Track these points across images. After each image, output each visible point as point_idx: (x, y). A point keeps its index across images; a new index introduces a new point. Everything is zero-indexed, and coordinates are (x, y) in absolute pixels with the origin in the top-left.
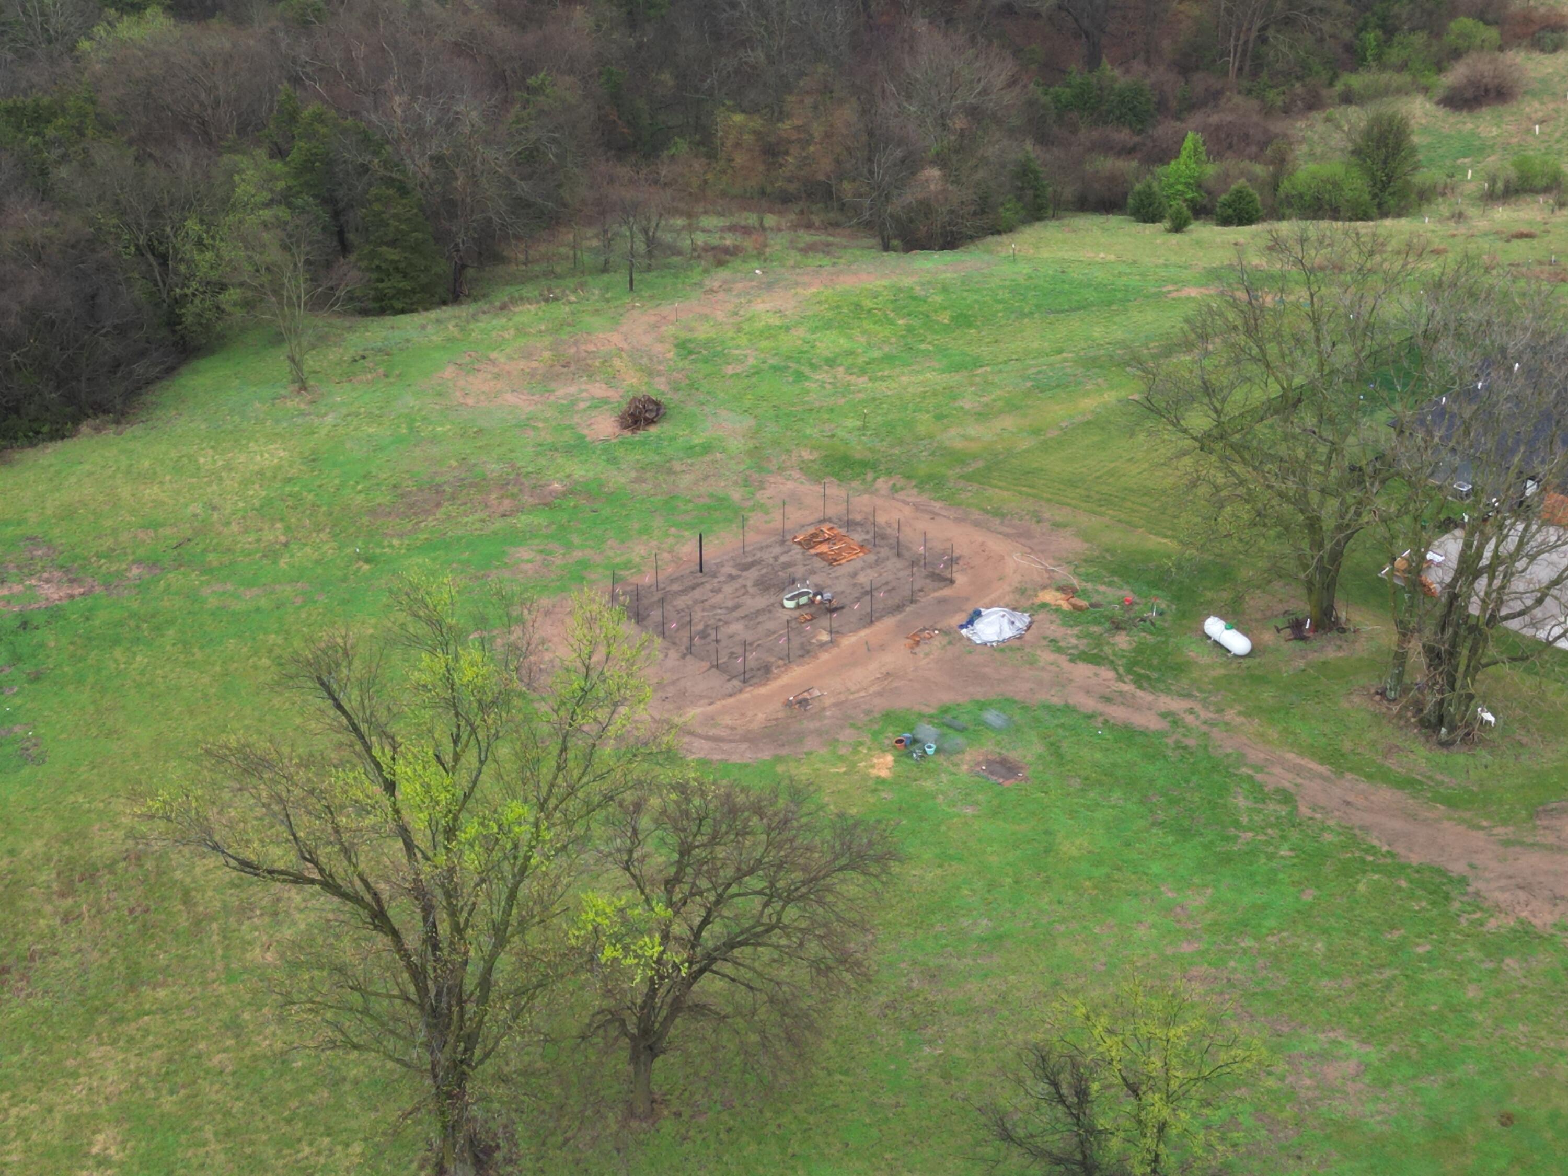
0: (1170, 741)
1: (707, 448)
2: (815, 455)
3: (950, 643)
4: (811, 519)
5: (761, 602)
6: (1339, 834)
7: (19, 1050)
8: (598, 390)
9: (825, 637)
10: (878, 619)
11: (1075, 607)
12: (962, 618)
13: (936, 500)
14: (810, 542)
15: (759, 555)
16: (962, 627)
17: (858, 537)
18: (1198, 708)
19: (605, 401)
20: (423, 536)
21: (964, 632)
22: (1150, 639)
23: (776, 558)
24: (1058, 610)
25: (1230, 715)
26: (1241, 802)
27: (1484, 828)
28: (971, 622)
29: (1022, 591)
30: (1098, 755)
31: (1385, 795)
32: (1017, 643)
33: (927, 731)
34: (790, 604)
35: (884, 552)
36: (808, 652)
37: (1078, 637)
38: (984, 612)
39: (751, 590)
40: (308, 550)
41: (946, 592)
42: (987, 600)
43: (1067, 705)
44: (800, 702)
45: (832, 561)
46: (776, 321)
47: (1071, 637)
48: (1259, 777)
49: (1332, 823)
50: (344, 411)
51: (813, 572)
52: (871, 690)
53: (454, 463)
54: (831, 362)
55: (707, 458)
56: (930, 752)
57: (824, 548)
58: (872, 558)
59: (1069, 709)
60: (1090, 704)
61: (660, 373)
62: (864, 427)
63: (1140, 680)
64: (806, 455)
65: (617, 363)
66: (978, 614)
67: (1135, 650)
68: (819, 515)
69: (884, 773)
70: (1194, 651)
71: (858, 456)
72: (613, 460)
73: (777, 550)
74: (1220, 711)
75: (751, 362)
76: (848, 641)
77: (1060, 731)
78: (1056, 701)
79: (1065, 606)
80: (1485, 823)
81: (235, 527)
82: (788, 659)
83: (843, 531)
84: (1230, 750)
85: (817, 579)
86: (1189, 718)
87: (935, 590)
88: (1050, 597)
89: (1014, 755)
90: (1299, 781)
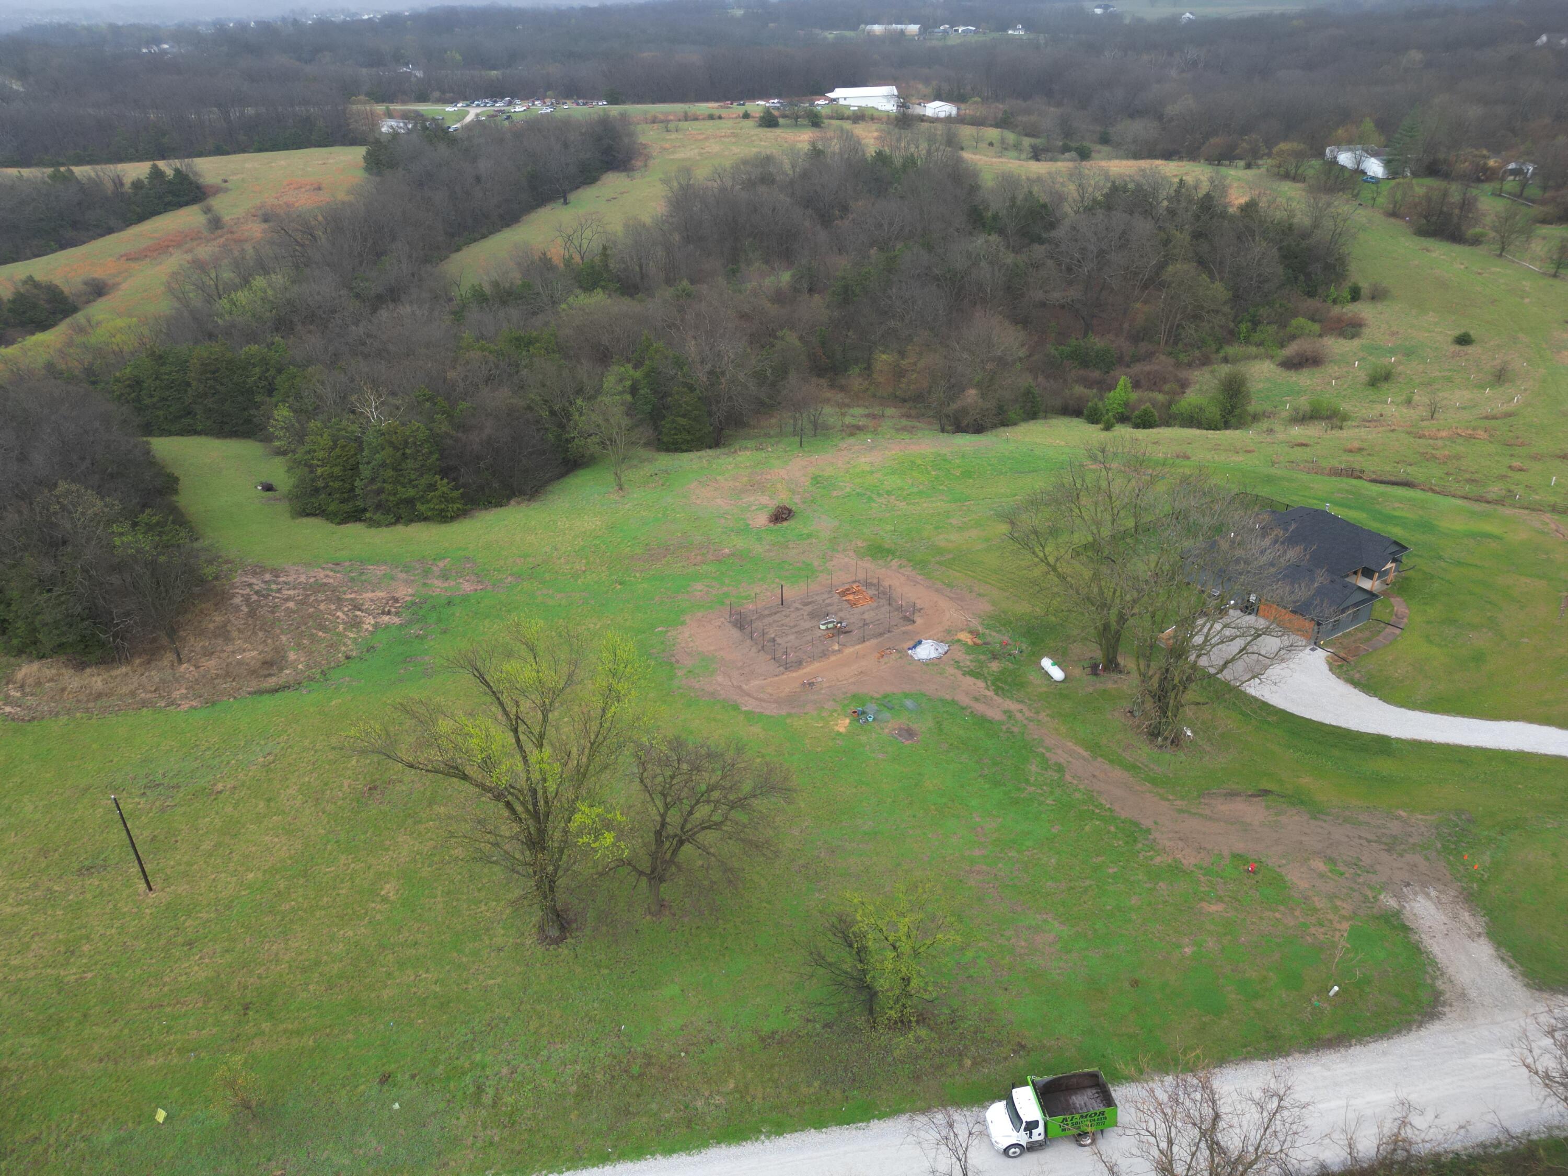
0: (1004, 728)
1: (809, 536)
2: (865, 544)
3: (900, 658)
4: (850, 580)
5: (808, 624)
6: (1084, 794)
7: (366, 832)
8: (765, 500)
9: (836, 647)
10: (868, 640)
11: (975, 644)
12: (911, 644)
13: (920, 574)
14: (844, 593)
15: (816, 598)
16: (909, 649)
17: (871, 592)
18: (1025, 710)
19: (766, 506)
20: (651, 573)
21: (910, 652)
22: (1011, 666)
23: (824, 601)
24: (966, 644)
25: (1043, 716)
26: (1033, 768)
27: (1169, 800)
28: (915, 647)
29: (948, 632)
30: (961, 732)
31: (1117, 773)
32: (937, 661)
33: (871, 707)
34: (823, 627)
35: (883, 602)
36: (825, 655)
37: (972, 661)
38: (924, 641)
39: (805, 617)
40: (594, 575)
41: (910, 628)
42: (927, 635)
43: (953, 700)
44: (809, 684)
45: (853, 604)
46: (867, 468)
47: (967, 660)
48: (1048, 754)
49: (1081, 787)
50: (636, 503)
51: (841, 610)
52: (850, 680)
53: (679, 535)
54: (889, 493)
55: (809, 541)
56: (870, 720)
57: (851, 597)
58: (875, 604)
59: (954, 702)
60: (965, 700)
61: (799, 493)
62: (895, 531)
63: (998, 690)
64: (860, 544)
65: (779, 486)
66: (920, 642)
67: (1000, 672)
68: (854, 579)
69: (842, 730)
70: (1033, 677)
71: (886, 546)
72: (759, 539)
73: (825, 596)
74: (1037, 713)
75: (848, 490)
76: (848, 651)
77: (945, 716)
78: (948, 697)
79: (970, 643)
80: (1171, 797)
81: (562, 560)
82: (813, 658)
83: (864, 588)
84: (1036, 737)
85: (841, 614)
86: (1019, 715)
87: (903, 626)
88: (965, 637)
89: (914, 726)
90: (1070, 759)
